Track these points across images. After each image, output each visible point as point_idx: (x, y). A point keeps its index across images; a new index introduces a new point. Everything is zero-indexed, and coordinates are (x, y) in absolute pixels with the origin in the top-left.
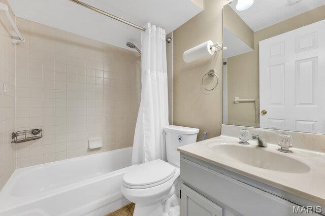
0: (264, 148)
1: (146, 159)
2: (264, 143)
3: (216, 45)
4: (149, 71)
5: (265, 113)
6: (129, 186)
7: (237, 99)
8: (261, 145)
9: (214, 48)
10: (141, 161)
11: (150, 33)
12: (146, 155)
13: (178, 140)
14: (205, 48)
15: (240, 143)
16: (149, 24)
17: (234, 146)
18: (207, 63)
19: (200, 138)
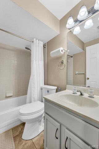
0: (82, 96)
1: (33, 101)
2: (83, 94)
3: (64, 49)
4: (35, 60)
5: (88, 79)
6: (21, 114)
7: (77, 73)
8: (82, 94)
9: (63, 51)
10: (30, 102)
11: (35, 43)
12: (33, 99)
13: (47, 92)
14: (59, 51)
15: (73, 93)
16: (35, 39)
17: (70, 95)
18: (60, 57)
19: (57, 91)
